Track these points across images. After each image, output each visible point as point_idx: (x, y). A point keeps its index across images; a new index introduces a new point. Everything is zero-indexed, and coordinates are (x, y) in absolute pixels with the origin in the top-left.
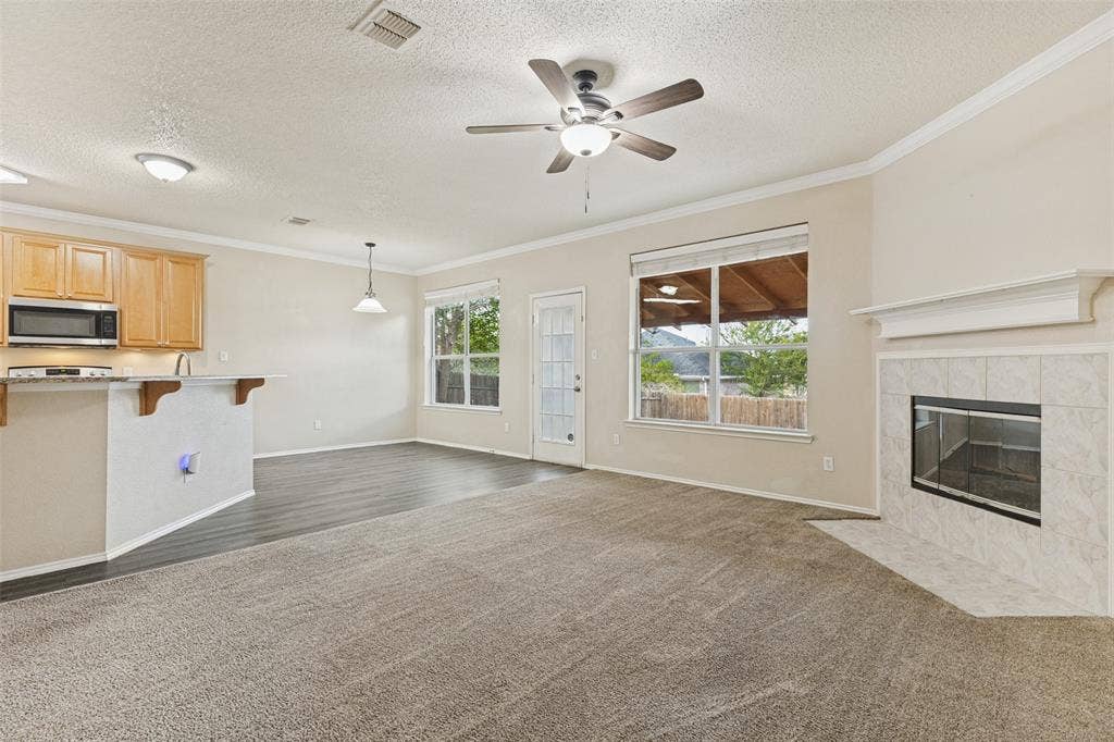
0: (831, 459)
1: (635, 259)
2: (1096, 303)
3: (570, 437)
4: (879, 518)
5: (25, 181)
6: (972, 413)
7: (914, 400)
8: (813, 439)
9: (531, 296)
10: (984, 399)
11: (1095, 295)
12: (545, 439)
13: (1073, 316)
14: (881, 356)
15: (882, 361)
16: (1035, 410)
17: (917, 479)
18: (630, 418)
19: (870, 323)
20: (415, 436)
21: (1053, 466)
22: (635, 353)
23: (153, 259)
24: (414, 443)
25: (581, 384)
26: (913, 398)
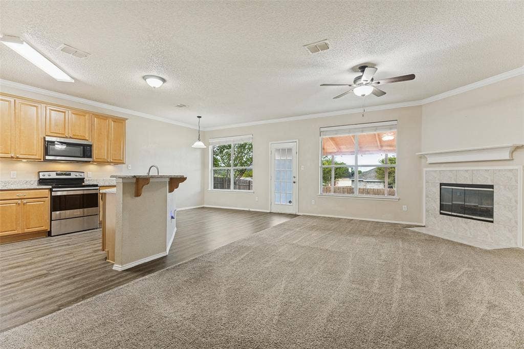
0: (406, 206)
1: (322, 129)
2: (514, 153)
3: (290, 202)
4: (424, 226)
5: (73, 81)
6: (466, 188)
7: (441, 185)
8: (399, 199)
9: (270, 143)
10: (471, 183)
11: (513, 152)
12: (277, 203)
13: (508, 158)
14: (425, 169)
15: (426, 171)
16: (492, 187)
17: (441, 212)
18: (319, 194)
19: (421, 157)
20: (203, 204)
21: (498, 204)
22: (321, 167)
23: (105, 119)
24: (203, 208)
25: (296, 180)
26: (441, 184)
